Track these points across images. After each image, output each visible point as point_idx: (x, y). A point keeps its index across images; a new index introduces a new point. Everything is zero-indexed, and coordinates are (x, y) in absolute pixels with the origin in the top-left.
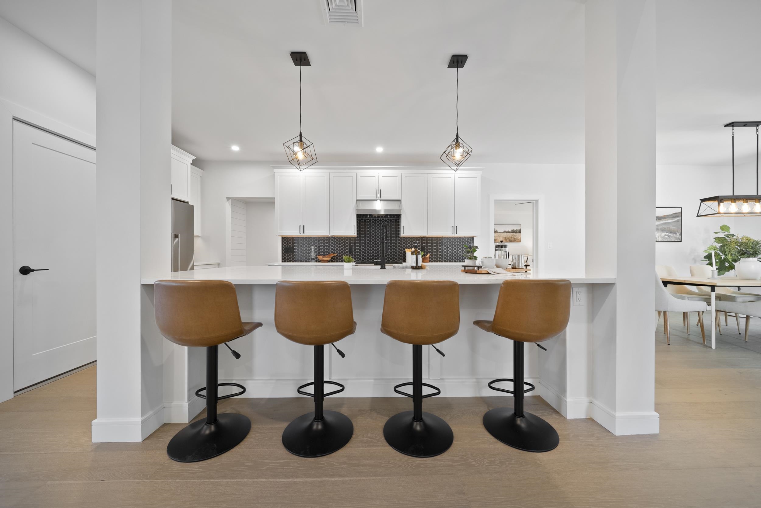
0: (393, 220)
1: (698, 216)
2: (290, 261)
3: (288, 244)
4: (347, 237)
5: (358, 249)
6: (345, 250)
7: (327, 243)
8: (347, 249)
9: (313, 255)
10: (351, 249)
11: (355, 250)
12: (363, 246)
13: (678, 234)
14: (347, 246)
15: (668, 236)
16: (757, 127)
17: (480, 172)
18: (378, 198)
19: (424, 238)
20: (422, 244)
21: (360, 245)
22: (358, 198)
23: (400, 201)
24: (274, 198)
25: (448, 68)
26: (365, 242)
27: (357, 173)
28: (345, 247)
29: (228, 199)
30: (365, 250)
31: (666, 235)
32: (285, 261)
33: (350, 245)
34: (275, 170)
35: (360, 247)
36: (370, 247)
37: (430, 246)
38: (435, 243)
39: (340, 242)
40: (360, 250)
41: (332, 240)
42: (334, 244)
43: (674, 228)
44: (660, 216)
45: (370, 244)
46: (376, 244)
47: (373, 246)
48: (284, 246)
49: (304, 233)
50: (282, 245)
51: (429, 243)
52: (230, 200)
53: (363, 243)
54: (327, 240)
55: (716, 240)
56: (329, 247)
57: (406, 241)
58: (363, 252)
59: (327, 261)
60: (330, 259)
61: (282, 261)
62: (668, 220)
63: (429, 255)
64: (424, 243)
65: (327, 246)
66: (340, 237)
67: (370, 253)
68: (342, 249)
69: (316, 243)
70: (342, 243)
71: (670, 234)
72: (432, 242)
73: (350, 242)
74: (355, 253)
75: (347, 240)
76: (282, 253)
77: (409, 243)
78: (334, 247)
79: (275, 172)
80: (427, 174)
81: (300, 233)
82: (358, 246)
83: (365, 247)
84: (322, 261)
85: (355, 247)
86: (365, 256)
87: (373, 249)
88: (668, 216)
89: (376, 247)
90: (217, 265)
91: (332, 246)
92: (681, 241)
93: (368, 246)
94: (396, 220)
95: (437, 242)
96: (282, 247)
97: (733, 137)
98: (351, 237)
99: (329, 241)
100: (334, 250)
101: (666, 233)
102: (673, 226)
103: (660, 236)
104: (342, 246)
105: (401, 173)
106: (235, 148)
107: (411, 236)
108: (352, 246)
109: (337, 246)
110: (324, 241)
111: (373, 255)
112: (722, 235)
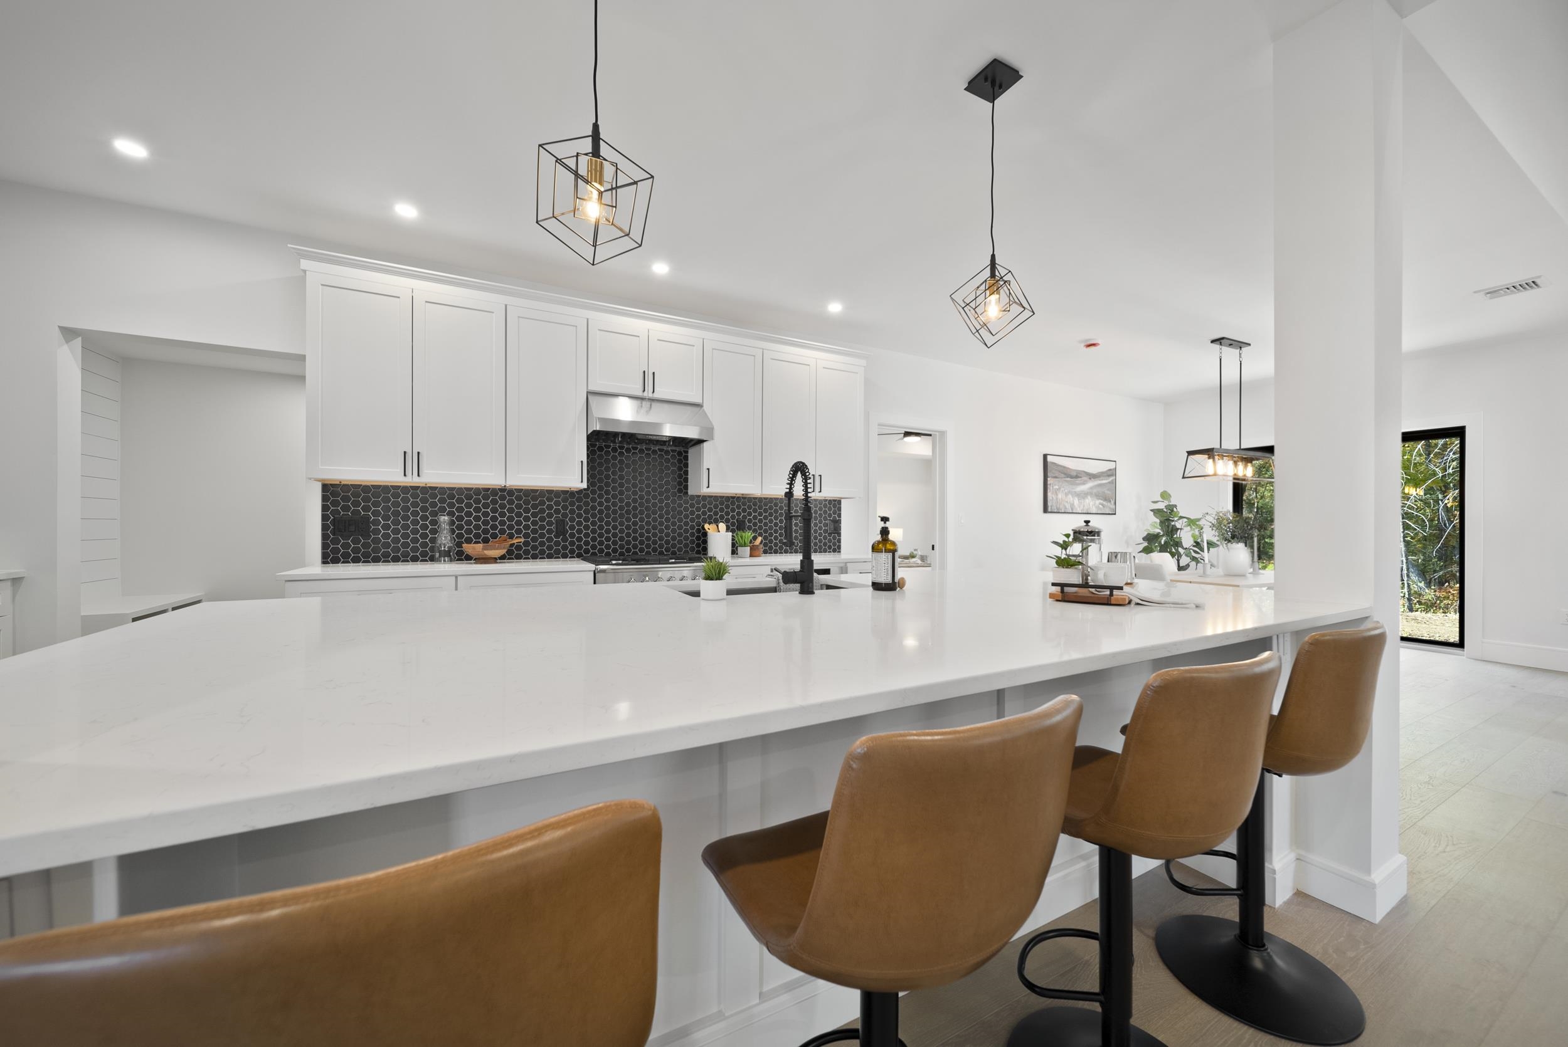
0: (672, 451)
1: (1183, 477)
2: (356, 560)
3: (346, 508)
4: (550, 492)
5: (580, 524)
6: (542, 527)
7: (486, 506)
8: (550, 523)
9: (445, 540)
10: (561, 524)
11: (572, 528)
12: (594, 516)
13: (1113, 502)
14: (550, 515)
15: (1102, 505)
16: (1241, 350)
17: (863, 362)
18: (645, 394)
19: (744, 498)
20: (739, 514)
21: (586, 512)
22: (592, 388)
23: (699, 406)
24: (302, 358)
25: (965, 89)
26: (601, 504)
27: (590, 320)
28: (542, 519)
29: (69, 333)
30: (601, 527)
31: (1100, 504)
32: (335, 561)
33: (557, 511)
34: (305, 264)
35: (587, 520)
36: (615, 520)
37: (755, 517)
38: (766, 510)
39: (527, 502)
40: (586, 527)
41: (503, 498)
42: (511, 510)
43: (1109, 492)
44: (1094, 473)
45: (615, 512)
46: (628, 512)
47: (621, 516)
48: (334, 513)
49: (418, 475)
50: (324, 508)
51: (755, 511)
52: (78, 342)
53: (594, 508)
54: (486, 497)
55: (1154, 513)
56: (494, 519)
57: (704, 506)
58: (594, 531)
59: (494, 560)
60: (503, 552)
61: (324, 563)
62: (1102, 480)
63: (760, 539)
64: (744, 511)
65: (486, 514)
66: (527, 490)
67: (615, 535)
68: (534, 523)
69: (451, 505)
70: (534, 506)
71: (1104, 503)
72: (760, 508)
73: (557, 503)
74: (572, 535)
75: (550, 500)
76: (325, 537)
77: (710, 510)
78: (510, 519)
79: (305, 271)
80: (761, 350)
81: (405, 475)
82: (580, 516)
83: (601, 520)
84: (479, 559)
85: (573, 520)
86: (601, 543)
87: (621, 524)
88: (1103, 473)
89: (628, 520)
90: (9, 583)
91: (502, 515)
92: (1115, 514)
93: (608, 516)
94: (680, 453)
95: (771, 508)
96: (324, 518)
97: (1221, 359)
98: (562, 491)
99: (494, 502)
100: (511, 527)
101: (1100, 501)
102: (1108, 490)
103: (1095, 505)
104: (534, 515)
105: (703, 339)
106: (130, 148)
107: (726, 494)
108: (565, 516)
109: (519, 515)
110: (477, 501)
111: (622, 539)
112: (1161, 506)
